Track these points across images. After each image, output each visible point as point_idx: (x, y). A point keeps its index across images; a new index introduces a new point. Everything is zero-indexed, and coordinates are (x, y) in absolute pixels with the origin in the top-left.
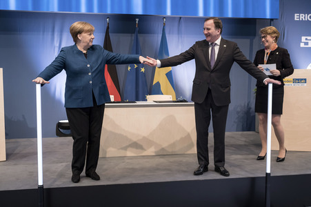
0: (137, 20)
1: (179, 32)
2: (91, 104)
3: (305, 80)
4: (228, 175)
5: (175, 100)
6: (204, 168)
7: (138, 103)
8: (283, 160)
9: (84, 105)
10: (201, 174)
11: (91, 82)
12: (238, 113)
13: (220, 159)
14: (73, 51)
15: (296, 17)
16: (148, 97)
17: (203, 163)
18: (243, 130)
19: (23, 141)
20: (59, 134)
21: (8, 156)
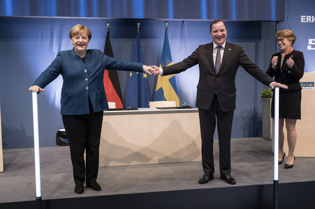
0: (139, 24)
1: (182, 37)
2: (87, 112)
3: (313, 83)
4: (235, 183)
5: (179, 106)
6: (210, 177)
7: (140, 110)
8: (291, 167)
9: (80, 112)
10: (206, 182)
11: (87, 88)
12: (244, 118)
13: (226, 166)
14: (70, 56)
15: (303, 19)
16: (151, 103)
17: (208, 171)
18: (250, 136)
19: (21, 151)
20: (59, 143)
21: (6, 167)
